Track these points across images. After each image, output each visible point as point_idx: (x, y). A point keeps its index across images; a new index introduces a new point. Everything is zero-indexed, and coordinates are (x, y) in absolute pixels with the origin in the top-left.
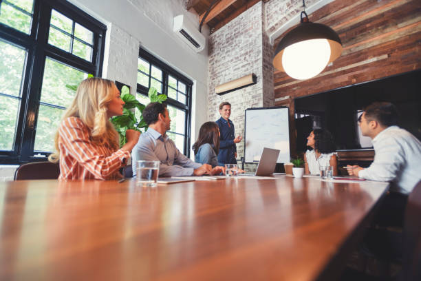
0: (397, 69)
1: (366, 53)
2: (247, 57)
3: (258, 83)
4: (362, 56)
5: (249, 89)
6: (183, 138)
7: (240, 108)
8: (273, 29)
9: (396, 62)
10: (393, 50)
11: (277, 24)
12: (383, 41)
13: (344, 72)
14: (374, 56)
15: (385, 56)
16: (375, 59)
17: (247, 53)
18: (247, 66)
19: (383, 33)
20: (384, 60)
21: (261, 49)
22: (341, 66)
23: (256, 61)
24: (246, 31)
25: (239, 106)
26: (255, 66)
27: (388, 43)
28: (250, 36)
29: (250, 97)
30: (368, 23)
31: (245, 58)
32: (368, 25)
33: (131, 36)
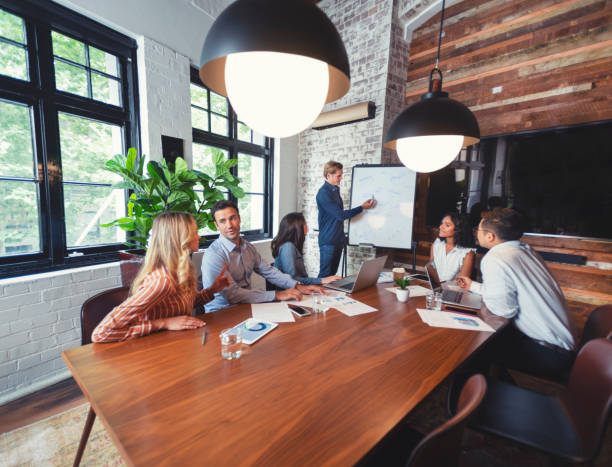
0: (600, 112)
1: (558, 76)
2: (364, 66)
3: (377, 118)
4: (550, 81)
5: (363, 125)
6: (262, 198)
7: (347, 156)
8: (411, 14)
9: (602, 99)
10: (602, 76)
11: (418, 6)
12: (592, 57)
13: (516, 107)
14: (570, 84)
15: (587, 86)
16: (569, 90)
17: (363, 60)
18: (363, 85)
19: (594, 41)
20: (583, 94)
21: (387, 55)
22: (515, 95)
23: (377, 77)
24: (366, 15)
25: (346, 152)
26: (375, 87)
27: (598, 63)
28: (372, 27)
29: (363, 139)
30: (574, 18)
31: (360, 69)
32: (573, 23)
33: (175, 52)
